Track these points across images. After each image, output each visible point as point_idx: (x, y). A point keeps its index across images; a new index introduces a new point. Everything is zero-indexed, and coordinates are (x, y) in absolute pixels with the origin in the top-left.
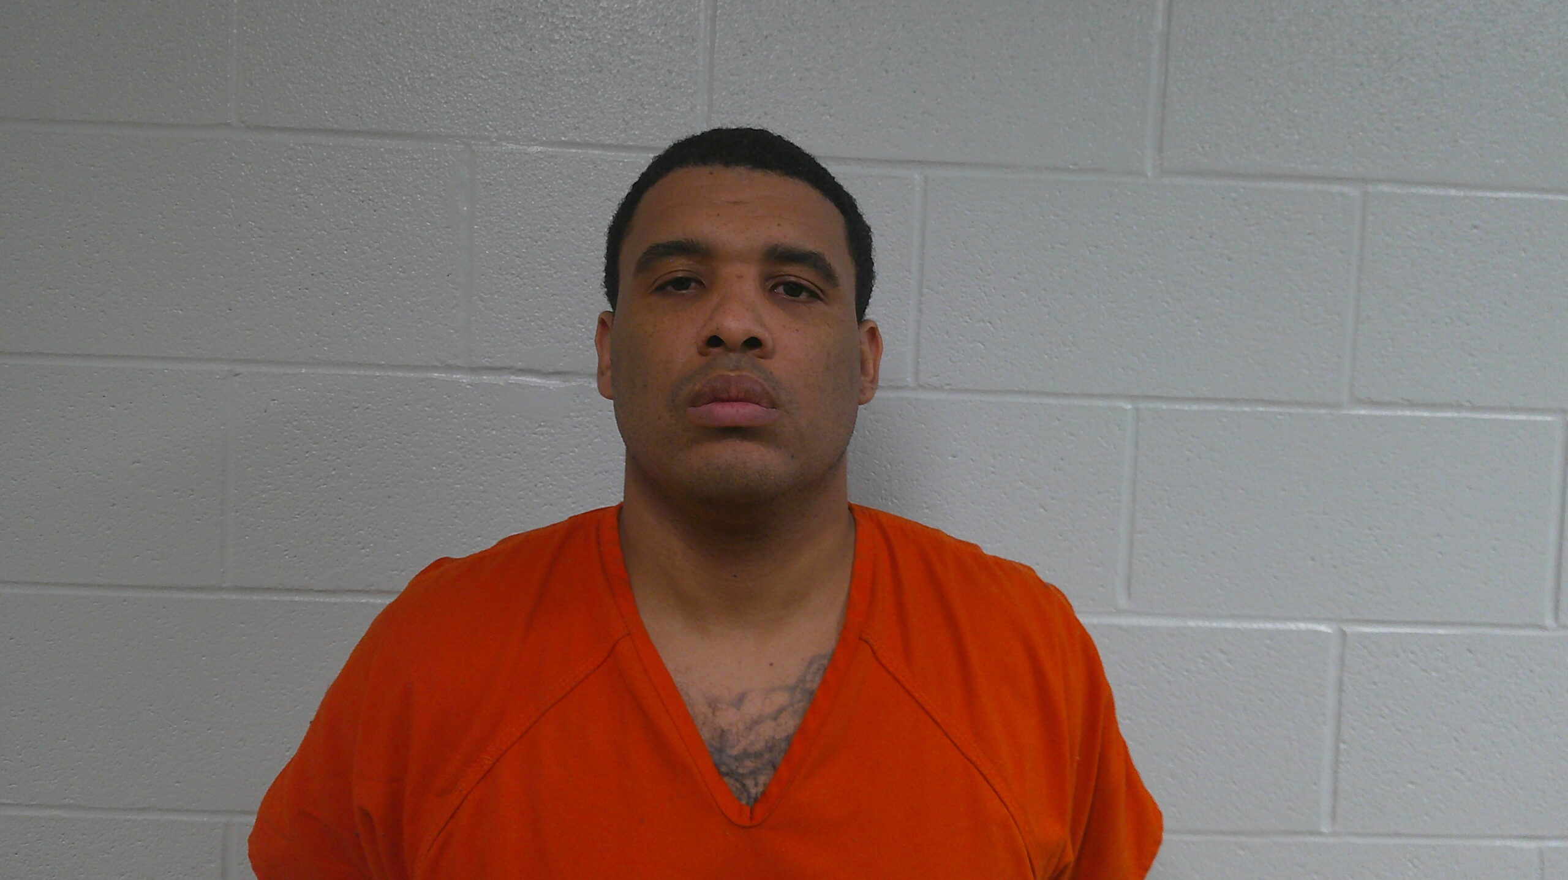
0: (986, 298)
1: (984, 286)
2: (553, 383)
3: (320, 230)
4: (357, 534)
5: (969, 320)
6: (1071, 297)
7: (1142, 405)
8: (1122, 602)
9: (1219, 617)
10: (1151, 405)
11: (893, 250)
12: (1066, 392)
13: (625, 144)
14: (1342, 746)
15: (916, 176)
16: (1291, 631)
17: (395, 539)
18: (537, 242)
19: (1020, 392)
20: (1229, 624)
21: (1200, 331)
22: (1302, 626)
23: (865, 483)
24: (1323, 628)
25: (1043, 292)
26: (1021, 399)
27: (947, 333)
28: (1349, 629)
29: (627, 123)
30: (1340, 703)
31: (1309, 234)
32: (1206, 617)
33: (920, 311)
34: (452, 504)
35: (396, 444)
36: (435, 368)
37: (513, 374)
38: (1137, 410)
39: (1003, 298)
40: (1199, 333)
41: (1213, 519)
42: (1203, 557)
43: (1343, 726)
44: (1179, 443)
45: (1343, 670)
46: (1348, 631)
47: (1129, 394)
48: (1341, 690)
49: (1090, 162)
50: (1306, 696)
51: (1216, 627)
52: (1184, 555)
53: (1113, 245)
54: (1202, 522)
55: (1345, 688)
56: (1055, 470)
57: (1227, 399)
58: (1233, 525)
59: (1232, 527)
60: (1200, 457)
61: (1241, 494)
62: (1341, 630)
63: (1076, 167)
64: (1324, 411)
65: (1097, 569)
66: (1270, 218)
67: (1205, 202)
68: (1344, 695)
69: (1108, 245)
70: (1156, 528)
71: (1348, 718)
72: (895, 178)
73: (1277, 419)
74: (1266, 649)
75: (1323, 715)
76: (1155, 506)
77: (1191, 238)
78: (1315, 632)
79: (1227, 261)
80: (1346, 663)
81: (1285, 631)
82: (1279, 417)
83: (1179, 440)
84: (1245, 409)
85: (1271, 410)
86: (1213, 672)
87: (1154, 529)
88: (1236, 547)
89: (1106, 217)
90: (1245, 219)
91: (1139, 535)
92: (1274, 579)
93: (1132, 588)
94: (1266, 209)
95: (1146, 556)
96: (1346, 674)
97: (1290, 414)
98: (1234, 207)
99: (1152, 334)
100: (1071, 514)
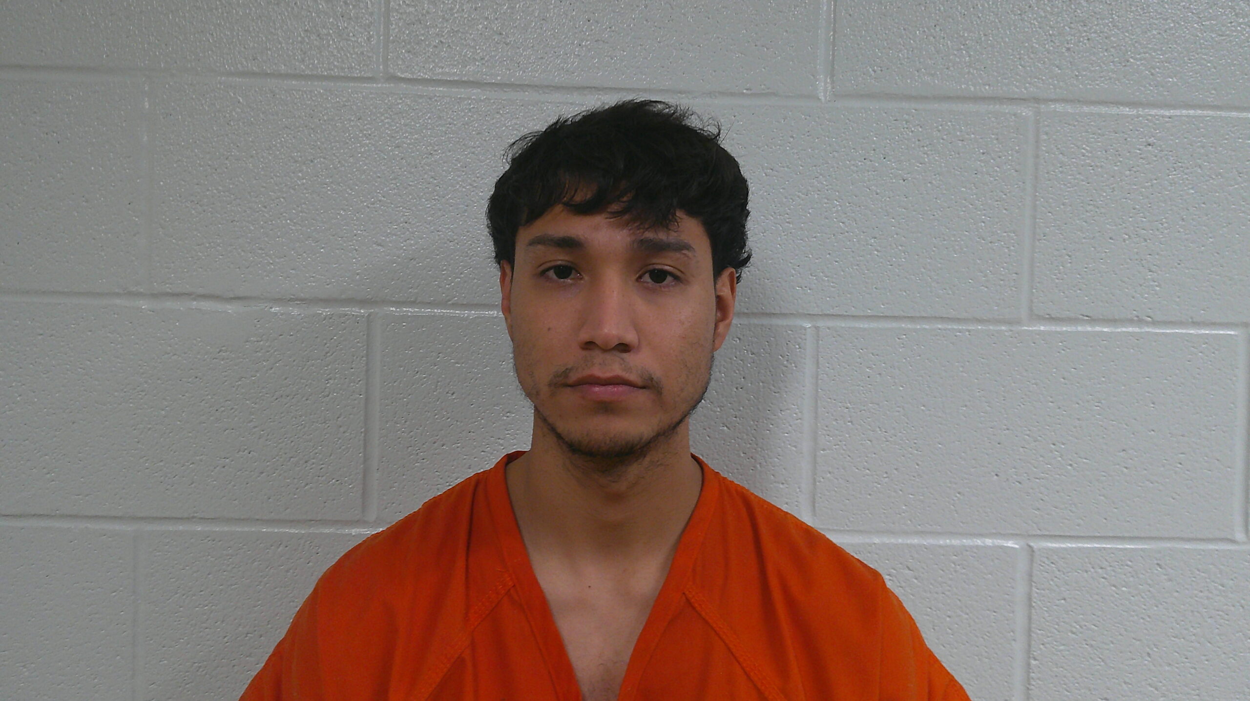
2: (230, 308)
4: (42, 459)
7: (821, 323)
9: (906, 533)
10: (830, 324)
12: (746, 311)
13: (303, 73)
14: (1033, 662)
16: (977, 547)
17: (79, 464)
18: (216, 170)
20: (916, 541)
21: (878, 251)
22: (989, 542)
24: (1010, 544)
28: (1036, 544)
29: (305, 53)
30: (1030, 618)
31: (983, 153)
32: (891, 534)
34: (135, 429)
35: (79, 370)
36: (118, 295)
37: (194, 299)
38: (817, 328)
40: (876, 252)
41: (896, 436)
42: (886, 473)
43: (1033, 643)
44: (859, 360)
45: (1031, 586)
46: (1035, 547)
47: (809, 313)
48: (1030, 606)
49: (763, 87)
50: (995, 612)
51: (902, 544)
52: (867, 471)
53: (788, 167)
54: (885, 439)
55: (1034, 604)
56: (737, 388)
57: (905, 317)
58: (915, 441)
59: (915, 443)
60: (880, 374)
61: (923, 410)
62: (1030, 546)
63: (749, 92)
64: (1003, 328)
65: (781, 486)
66: (943, 139)
67: (878, 124)
68: (1033, 611)
69: (784, 167)
70: (838, 445)
71: (1037, 634)
72: (572, 104)
73: (956, 336)
74: (953, 566)
75: (1013, 632)
76: (837, 423)
77: (865, 159)
78: (1002, 547)
79: (901, 181)
80: (1034, 579)
81: (971, 547)
82: (958, 334)
83: (860, 358)
84: (924, 326)
85: (950, 327)
86: (900, 588)
87: (837, 446)
88: (920, 463)
89: (781, 140)
90: (919, 140)
91: (822, 452)
92: (958, 495)
93: (817, 505)
94: (939, 131)
95: (830, 473)
96: (1034, 589)
97: (969, 331)
98: (907, 128)
99: (829, 254)
100: (753, 431)
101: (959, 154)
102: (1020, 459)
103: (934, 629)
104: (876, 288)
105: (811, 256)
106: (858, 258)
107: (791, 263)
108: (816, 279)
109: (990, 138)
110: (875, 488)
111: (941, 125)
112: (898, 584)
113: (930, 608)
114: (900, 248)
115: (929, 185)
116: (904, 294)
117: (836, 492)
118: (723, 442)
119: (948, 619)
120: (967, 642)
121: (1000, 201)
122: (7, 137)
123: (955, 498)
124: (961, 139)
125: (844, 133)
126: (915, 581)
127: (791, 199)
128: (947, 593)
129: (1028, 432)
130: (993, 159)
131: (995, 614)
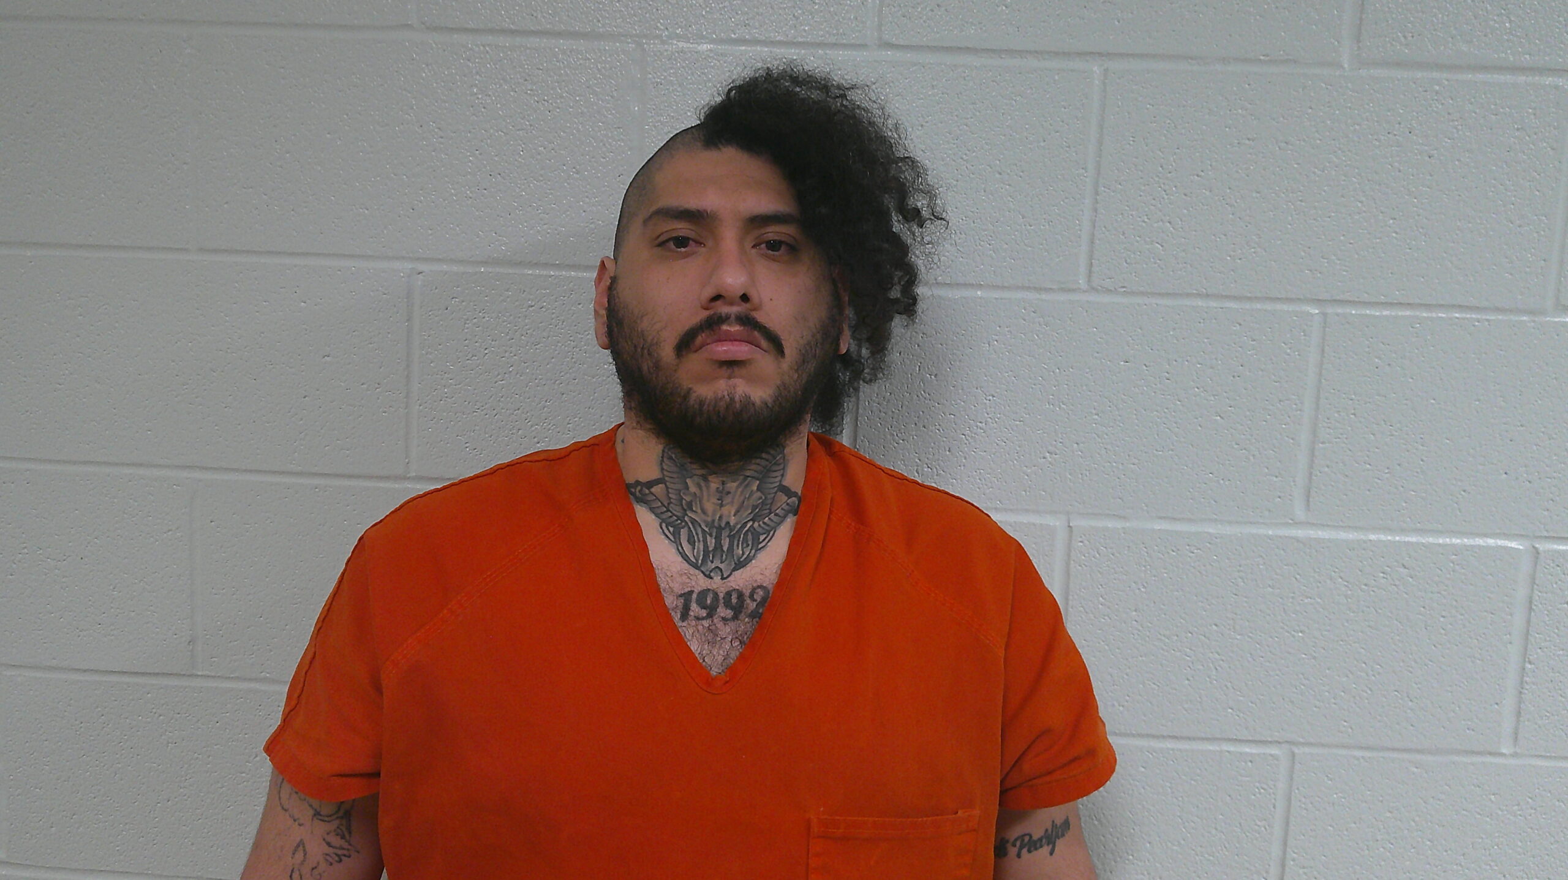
0: (1166, 197)
1: (1164, 184)
3: (497, 132)
5: (1146, 220)
6: (1258, 195)
7: (1330, 310)
8: (1300, 513)
9: (1403, 531)
10: (1340, 311)
11: (1069, 147)
12: (1249, 295)
13: (795, 41)
14: (1528, 666)
15: (1095, 69)
16: (1480, 547)
19: (1199, 295)
20: (1413, 539)
21: (1396, 233)
22: (1491, 542)
23: (1032, 388)
24: (1513, 544)
25: (1228, 191)
26: (1200, 303)
27: (1124, 234)
28: (1542, 546)
29: (797, 18)
30: (1528, 621)
31: (1518, 129)
32: (1388, 530)
33: (1096, 210)
38: (1325, 315)
39: (1184, 197)
40: (1394, 235)
41: (1401, 430)
42: (1388, 468)
43: (1530, 646)
44: (1367, 350)
45: (1532, 590)
46: (1541, 549)
47: (1317, 298)
48: (1531, 609)
49: (1282, 52)
50: (1492, 614)
51: (1399, 542)
52: (1368, 466)
53: (1304, 140)
54: (1389, 433)
55: (1534, 607)
56: (1234, 377)
57: (1421, 304)
58: (1422, 436)
59: (1422, 438)
60: (1389, 365)
61: (1432, 404)
62: (1533, 547)
63: (1267, 58)
64: (1525, 318)
65: (1275, 479)
66: (1475, 113)
67: (1405, 95)
68: (1533, 614)
69: (1299, 140)
70: (1339, 438)
71: (1536, 638)
72: (1072, 71)
73: (1474, 326)
74: (1452, 565)
75: (1510, 634)
76: (1340, 415)
77: (1389, 133)
78: (1506, 548)
79: (1427, 158)
80: (1537, 582)
81: (1472, 546)
82: (1477, 324)
83: (1369, 347)
84: (1440, 315)
85: (1468, 316)
86: (1393, 587)
87: (1338, 440)
88: (1425, 459)
89: (1298, 111)
90: (1449, 114)
91: (1321, 445)
92: (1463, 493)
93: (1311, 499)
94: (1471, 104)
95: (1328, 467)
96: (1536, 592)
97: (1488, 320)
98: (1436, 100)
99: (1344, 235)
100: (1249, 422)
101: (1491, 129)
102: (1532, 457)
103: (1426, 629)
104: (1392, 273)
105: (1323, 237)
106: (1374, 241)
107: (1301, 244)
108: (1327, 262)
109: (1527, 112)
110: (1375, 484)
111: (1474, 98)
112: (1392, 582)
113: (1424, 607)
114: (1421, 230)
115: (1457, 163)
116: (1422, 280)
117: (1332, 486)
118: (1215, 432)
119: (1442, 619)
120: (1460, 643)
121: (1533, 181)
122: (499, 105)
123: (1460, 496)
124: (1495, 113)
125: (1368, 105)
126: (1411, 580)
127: (1306, 175)
128: (1443, 592)
129: (1543, 430)
130: (1529, 136)
131: (1492, 616)
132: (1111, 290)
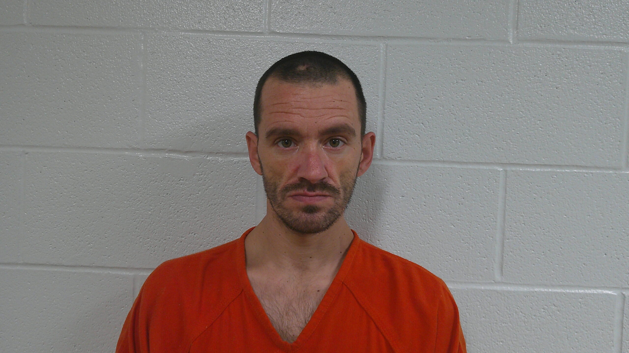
0: (420, 110)
1: (419, 103)
2: (186, 157)
3: (68, 78)
4: (86, 236)
5: (410, 122)
6: (468, 109)
7: (508, 169)
8: (498, 277)
9: (553, 286)
10: (514, 169)
11: (369, 85)
12: (466, 161)
13: (225, 30)
15: (381, 45)
16: (593, 294)
17: (105, 239)
18: (179, 83)
19: (439, 161)
20: (559, 291)
21: (541, 128)
22: (600, 291)
23: (354, 211)
24: (611, 293)
25: (452, 107)
26: (440, 165)
27: (399, 130)
28: (626, 293)
29: (226, 19)
30: (622, 334)
31: (602, 73)
32: (546, 286)
33: (384, 117)
34: (135, 221)
35: (106, 189)
36: (126, 149)
37: (167, 152)
38: (506, 171)
39: (429, 110)
40: (540, 129)
41: (549, 232)
42: (543, 252)
43: (623, 348)
44: (529, 189)
45: (623, 316)
46: (626, 295)
47: (501, 162)
48: (622, 328)
49: (477, 35)
50: (602, 330)
51: (551, 292)
52: (533, 251)
53: (491, 80)
54: (543, 234)
55: (624, 326)
56: (459, 204)
57: (556, 165)
58: (560, 235)
59: (560, 236)
60: (541, 197)
61: (565, 218)
62: (623, 294)
63: (470, 38)
64: (611, 172)
65: (484, 259)
66: (579, 65)
67: (542, 56)
68: (624, 330)
69: (488, 80)
70: (517, 237)
71: (626, 343)
72: (370, 46)
73: (585, 176)
74: (580, 304)
75: (612, 341)
76: (516, 224)
77: (535, 76)
78: (607, 294)
79: (555, 89)
80: (625, 312)
81: (590, 294)
82: (586, 175)
83: (530, 188)
84: (566, 170)
85: (581, 171)
86: (549, 316)
87: (516, 237)
88: (562, 247)
89: (487, 65)
90: (566, 66)
91: (507, 240)
92: (583, 265)
93: (503, 270)
94: (577, 60)
95: (511, 252)
96: (625, 318)
97: (592, 173)
98: (559, 59)
99: (514, 129)
100: (469, 228)
101: (588, 73)
102: (619, 246)
103: (568, 339)
104: (540, 149)
105: (503, 130)
106: (530, 132)
107: (492, 134)
108: (506, 144)
109: (606, 64)
110: (537, 261)
111: (578, 57)
112: (549, 314)
113: (566, 327)
114: (554, 126)
115: (571, 91)
116: (556, 152)
117: (514, 262)
118: (451, 234)
119: (576, 334)
120: (586, 347)
121: (611, 100)
122: (69, 65)
123: (582, 267)
124: (589, 65)
125: (523, 61)
126: (558, 312)
127: (493, 98)
128: (576, 319)
129: (624, 231)
130: (608, 77)
131: (602, 331)
132: (393, 159)
